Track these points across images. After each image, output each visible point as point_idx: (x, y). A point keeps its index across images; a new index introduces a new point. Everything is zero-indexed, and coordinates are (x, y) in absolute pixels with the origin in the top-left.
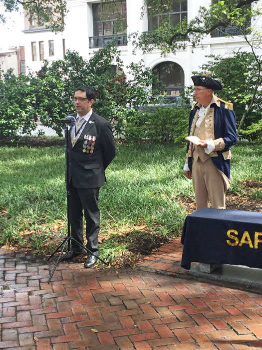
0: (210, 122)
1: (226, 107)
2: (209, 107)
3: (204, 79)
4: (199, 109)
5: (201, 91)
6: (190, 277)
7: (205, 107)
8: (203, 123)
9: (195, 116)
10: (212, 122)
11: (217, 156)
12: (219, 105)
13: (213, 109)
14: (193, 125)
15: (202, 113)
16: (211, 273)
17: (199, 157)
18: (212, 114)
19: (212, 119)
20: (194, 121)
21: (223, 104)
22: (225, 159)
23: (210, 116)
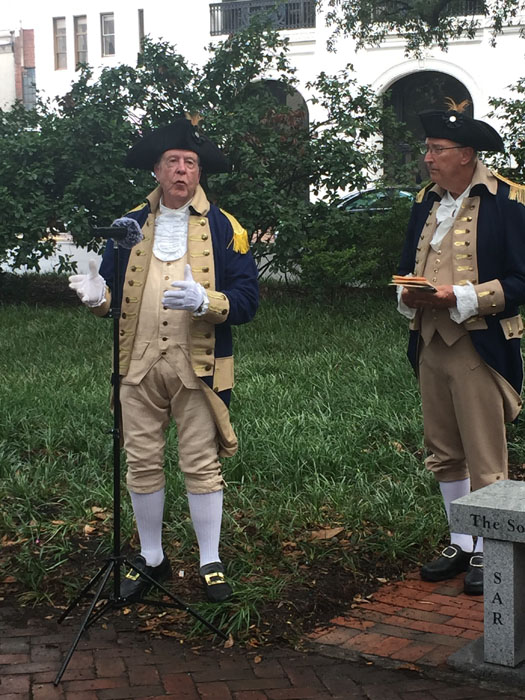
0: (467, 238)
4: (438, 199)
8: (450, 238)
9: (430, 219)
21: (505, 189)
23: (469, 220)
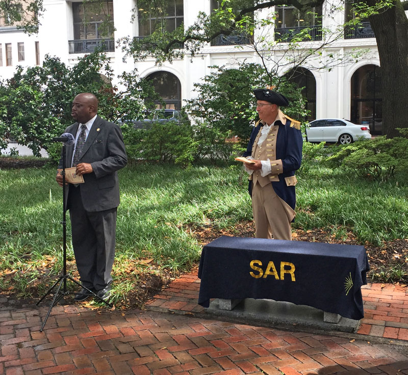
0: (273, 142)
1: (292, 125)
2: (273, 124)
3: (268, 93)
4: (263, 126)
5: (264, 106)
6: (209, 315)
7: (269, 125)
8: (265, 142)
9: (259, 134)
10: (275, 142)
11: (279, 181)
12: (284, 122)
13: (277, 127)
14: (255, 144)
15: (265, 131)
16: (232, 310)
17: (258, 181)
18: (276, 133)
19: (275, 138)
20: (256, 140)
21: (289, 122)
22: (288, 185)
23: (274, 135)
